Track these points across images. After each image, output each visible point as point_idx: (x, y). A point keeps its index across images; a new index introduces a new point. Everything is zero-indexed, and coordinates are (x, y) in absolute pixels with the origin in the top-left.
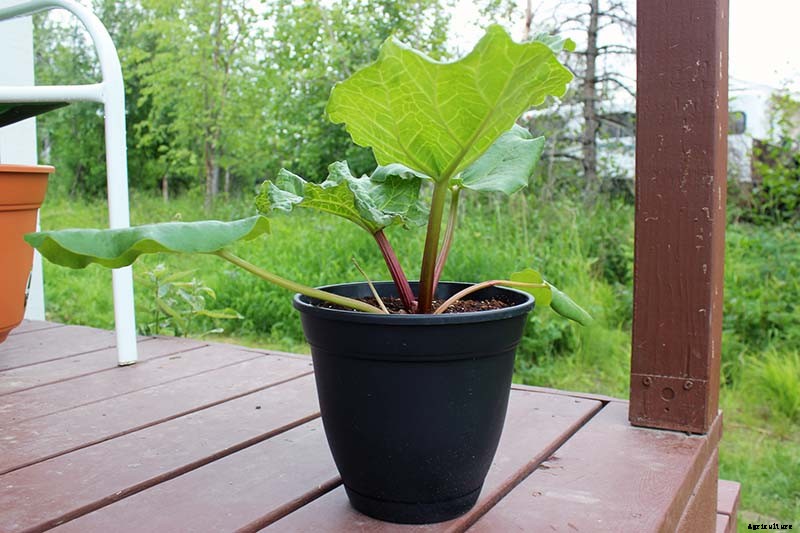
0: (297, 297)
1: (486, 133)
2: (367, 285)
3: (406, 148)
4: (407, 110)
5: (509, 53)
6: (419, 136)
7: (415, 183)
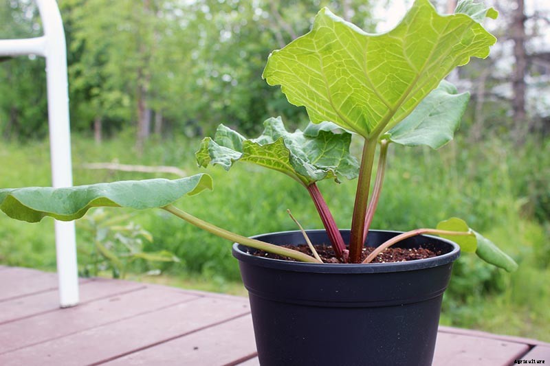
0: (235, 246)
1: (413, 95)
2: (301, 234)
3: (338, 110)
4: (339, 75)
5: (434, 25)
6: (349, 98)
7: (345, 138)
